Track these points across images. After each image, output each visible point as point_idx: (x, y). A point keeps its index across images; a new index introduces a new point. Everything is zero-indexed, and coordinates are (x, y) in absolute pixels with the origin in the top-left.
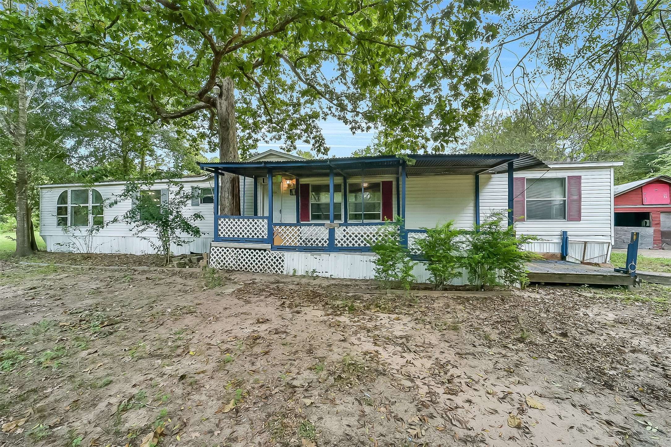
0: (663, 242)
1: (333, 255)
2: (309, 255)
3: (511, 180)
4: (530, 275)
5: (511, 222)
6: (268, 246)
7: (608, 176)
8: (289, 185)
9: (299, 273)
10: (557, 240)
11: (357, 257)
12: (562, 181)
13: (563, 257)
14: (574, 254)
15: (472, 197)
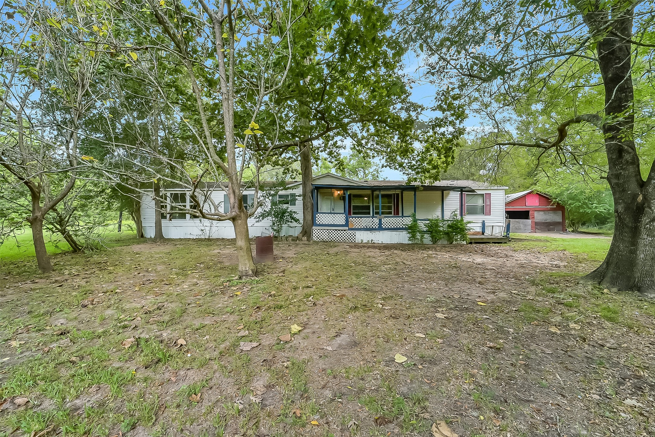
0: (536, 228)
1: (381, 232)
2: (369, 232)
3: (461, 194)
4: (471, 239)
5: (461, 215)
6: (347, 228)
7: (502, 193)
8: (339, 194)
9: (364, 242)
10: (480, 225)
11: (394, 233)
12: (482, 195)
13: (483, 234)
14: (488, 232)
15: (441, 203)
